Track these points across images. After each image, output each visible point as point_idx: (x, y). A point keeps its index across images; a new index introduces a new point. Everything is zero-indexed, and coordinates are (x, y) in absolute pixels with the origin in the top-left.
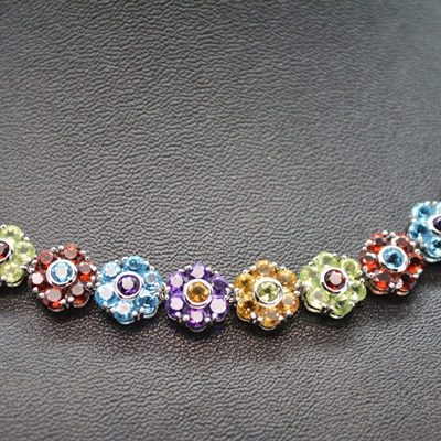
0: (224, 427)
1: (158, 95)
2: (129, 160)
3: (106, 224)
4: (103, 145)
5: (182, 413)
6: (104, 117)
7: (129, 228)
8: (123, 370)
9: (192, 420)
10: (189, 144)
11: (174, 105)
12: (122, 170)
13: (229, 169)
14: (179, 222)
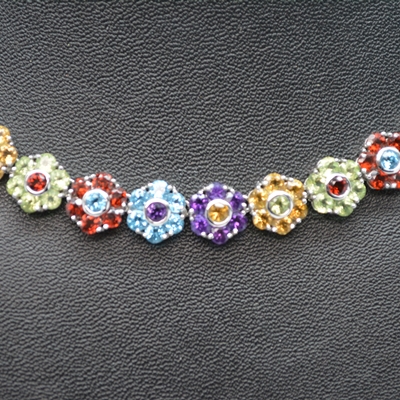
0: (253, 329)
1: (192, 8)
2: (166, 72)
3: (147, 135)
4: (142, 57)
5: (217, 317)
6: (143, 29)
7: (167, 139)
8: (166, 276)
9: (226, 323)
10: (222, 56)
11: (208, 17)
12: (160, 82)
13: (259, 79)
14: (213, 133)
